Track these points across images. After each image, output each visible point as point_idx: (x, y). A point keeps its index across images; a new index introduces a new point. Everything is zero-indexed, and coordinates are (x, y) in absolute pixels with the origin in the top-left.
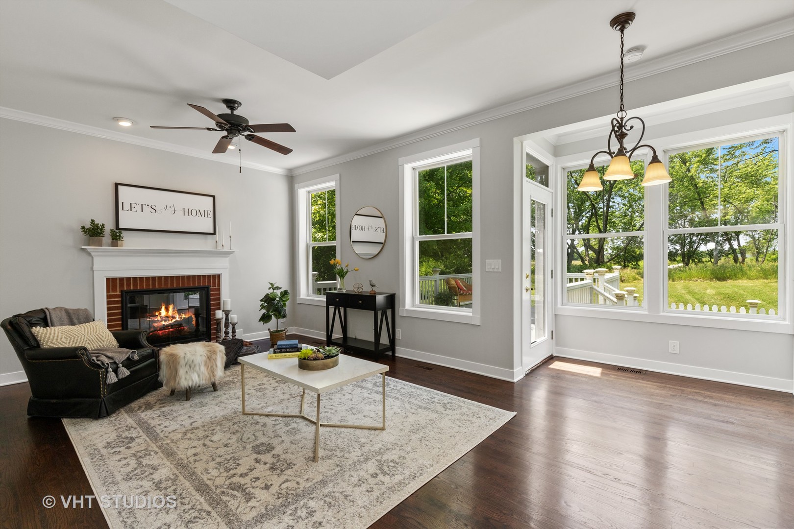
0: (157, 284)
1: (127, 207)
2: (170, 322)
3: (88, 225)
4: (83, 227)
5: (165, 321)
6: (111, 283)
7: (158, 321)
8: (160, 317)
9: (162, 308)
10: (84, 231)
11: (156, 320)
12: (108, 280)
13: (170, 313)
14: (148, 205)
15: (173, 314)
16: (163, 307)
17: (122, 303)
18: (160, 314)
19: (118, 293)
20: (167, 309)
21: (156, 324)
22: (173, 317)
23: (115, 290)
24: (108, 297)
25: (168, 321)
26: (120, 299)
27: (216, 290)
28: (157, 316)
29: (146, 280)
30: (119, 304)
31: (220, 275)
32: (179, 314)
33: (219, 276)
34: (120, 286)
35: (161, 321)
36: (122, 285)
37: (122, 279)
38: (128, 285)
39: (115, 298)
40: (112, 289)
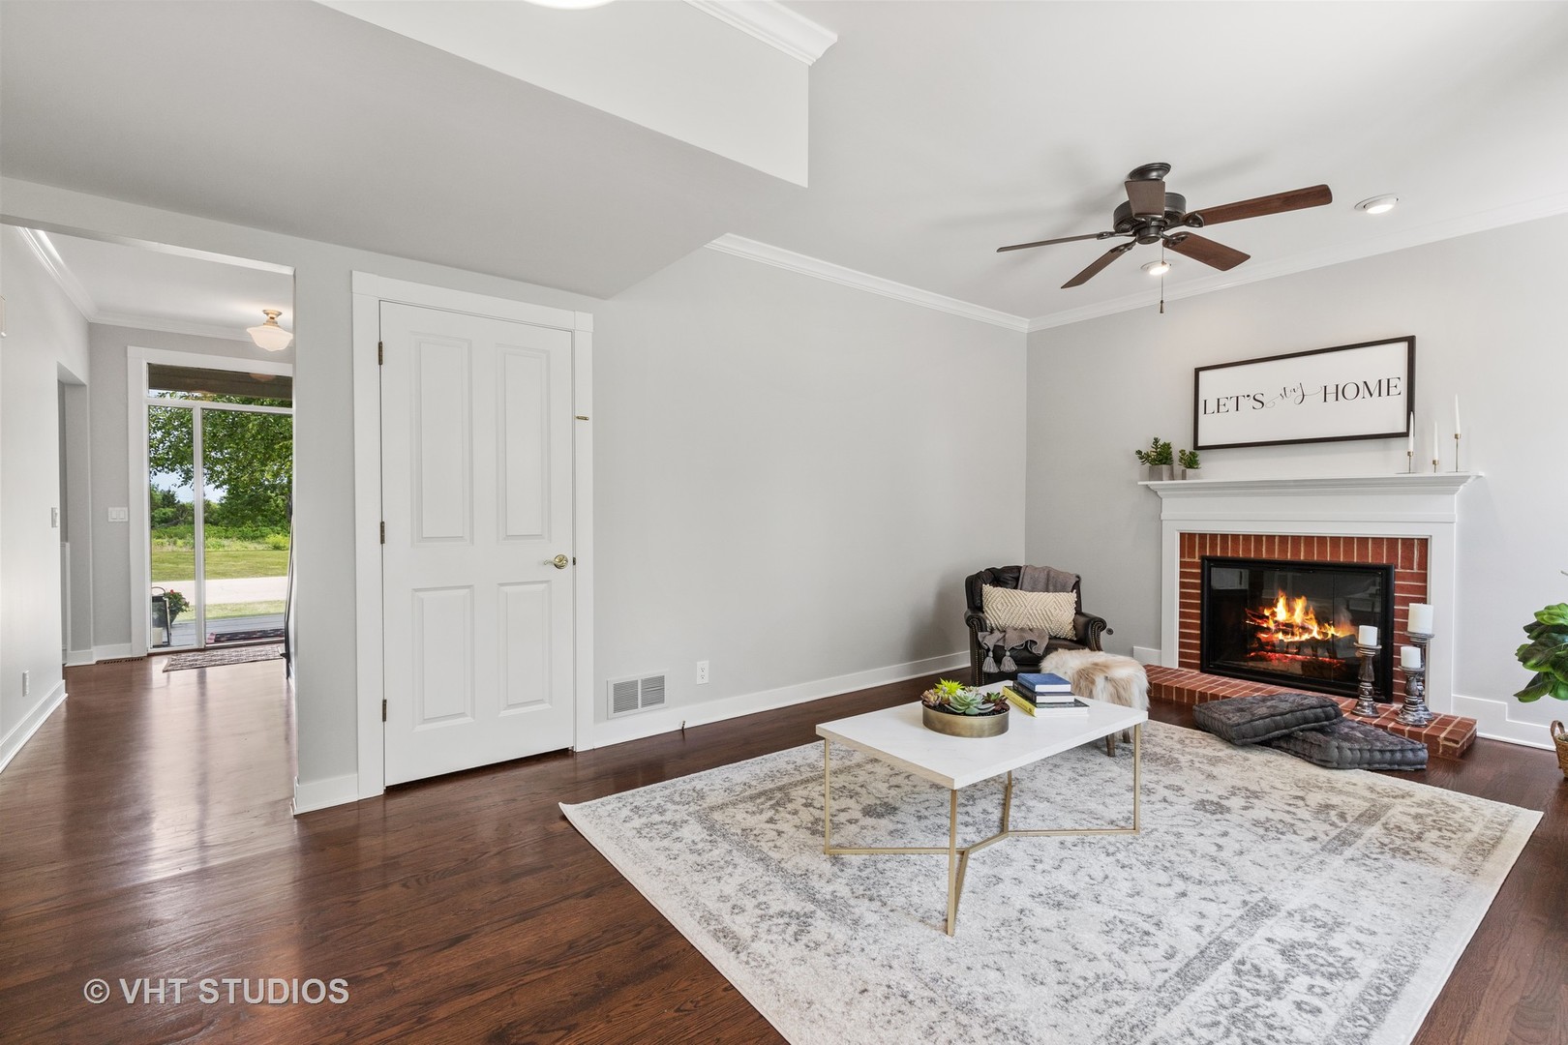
0: (1264, 550)
1: (1212, 406)
2: (1297, 639)
3: (1147, 447)
4: (1139, 452)
5: (1285, 633)
6: (1188, 540)
7: (1268, 629)
8: (1275, 622)
9: (1277, 601)
10: (1141, 458)
11: (1265, 625)
12: (1182, 535)
13: (1298, 617)
14: (1248, 396)
15: (1303, 621)
16: (1282, 602)
17: (1202, 579)
18: (1274, 614)
19: (1197, 560)
20: (1290, 609)
21: (1263, 636)
22: (1304, 629)
23: (1192, 555)
24: (1183, 565)
25: (1293, 634)
26: (1199, 571)
27: (1413, 577)
28: (1267, 617)
29: (1243, 539)
30: (1196, 579)
31: (1427, 540)
32: (1320, 623)
33: (1424, 543)
34: (1199, 547)
35: (1277, 631)
36: (1203, 546)
37: (1203, 536)
38: (1213, 546)
39: (1191, 568)
40: (1189, 553)
